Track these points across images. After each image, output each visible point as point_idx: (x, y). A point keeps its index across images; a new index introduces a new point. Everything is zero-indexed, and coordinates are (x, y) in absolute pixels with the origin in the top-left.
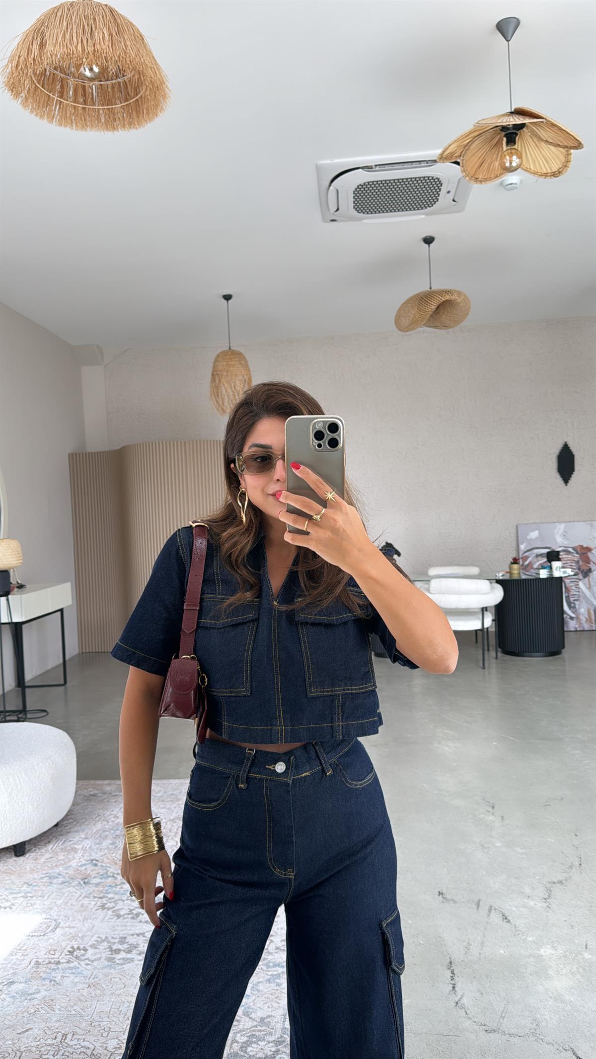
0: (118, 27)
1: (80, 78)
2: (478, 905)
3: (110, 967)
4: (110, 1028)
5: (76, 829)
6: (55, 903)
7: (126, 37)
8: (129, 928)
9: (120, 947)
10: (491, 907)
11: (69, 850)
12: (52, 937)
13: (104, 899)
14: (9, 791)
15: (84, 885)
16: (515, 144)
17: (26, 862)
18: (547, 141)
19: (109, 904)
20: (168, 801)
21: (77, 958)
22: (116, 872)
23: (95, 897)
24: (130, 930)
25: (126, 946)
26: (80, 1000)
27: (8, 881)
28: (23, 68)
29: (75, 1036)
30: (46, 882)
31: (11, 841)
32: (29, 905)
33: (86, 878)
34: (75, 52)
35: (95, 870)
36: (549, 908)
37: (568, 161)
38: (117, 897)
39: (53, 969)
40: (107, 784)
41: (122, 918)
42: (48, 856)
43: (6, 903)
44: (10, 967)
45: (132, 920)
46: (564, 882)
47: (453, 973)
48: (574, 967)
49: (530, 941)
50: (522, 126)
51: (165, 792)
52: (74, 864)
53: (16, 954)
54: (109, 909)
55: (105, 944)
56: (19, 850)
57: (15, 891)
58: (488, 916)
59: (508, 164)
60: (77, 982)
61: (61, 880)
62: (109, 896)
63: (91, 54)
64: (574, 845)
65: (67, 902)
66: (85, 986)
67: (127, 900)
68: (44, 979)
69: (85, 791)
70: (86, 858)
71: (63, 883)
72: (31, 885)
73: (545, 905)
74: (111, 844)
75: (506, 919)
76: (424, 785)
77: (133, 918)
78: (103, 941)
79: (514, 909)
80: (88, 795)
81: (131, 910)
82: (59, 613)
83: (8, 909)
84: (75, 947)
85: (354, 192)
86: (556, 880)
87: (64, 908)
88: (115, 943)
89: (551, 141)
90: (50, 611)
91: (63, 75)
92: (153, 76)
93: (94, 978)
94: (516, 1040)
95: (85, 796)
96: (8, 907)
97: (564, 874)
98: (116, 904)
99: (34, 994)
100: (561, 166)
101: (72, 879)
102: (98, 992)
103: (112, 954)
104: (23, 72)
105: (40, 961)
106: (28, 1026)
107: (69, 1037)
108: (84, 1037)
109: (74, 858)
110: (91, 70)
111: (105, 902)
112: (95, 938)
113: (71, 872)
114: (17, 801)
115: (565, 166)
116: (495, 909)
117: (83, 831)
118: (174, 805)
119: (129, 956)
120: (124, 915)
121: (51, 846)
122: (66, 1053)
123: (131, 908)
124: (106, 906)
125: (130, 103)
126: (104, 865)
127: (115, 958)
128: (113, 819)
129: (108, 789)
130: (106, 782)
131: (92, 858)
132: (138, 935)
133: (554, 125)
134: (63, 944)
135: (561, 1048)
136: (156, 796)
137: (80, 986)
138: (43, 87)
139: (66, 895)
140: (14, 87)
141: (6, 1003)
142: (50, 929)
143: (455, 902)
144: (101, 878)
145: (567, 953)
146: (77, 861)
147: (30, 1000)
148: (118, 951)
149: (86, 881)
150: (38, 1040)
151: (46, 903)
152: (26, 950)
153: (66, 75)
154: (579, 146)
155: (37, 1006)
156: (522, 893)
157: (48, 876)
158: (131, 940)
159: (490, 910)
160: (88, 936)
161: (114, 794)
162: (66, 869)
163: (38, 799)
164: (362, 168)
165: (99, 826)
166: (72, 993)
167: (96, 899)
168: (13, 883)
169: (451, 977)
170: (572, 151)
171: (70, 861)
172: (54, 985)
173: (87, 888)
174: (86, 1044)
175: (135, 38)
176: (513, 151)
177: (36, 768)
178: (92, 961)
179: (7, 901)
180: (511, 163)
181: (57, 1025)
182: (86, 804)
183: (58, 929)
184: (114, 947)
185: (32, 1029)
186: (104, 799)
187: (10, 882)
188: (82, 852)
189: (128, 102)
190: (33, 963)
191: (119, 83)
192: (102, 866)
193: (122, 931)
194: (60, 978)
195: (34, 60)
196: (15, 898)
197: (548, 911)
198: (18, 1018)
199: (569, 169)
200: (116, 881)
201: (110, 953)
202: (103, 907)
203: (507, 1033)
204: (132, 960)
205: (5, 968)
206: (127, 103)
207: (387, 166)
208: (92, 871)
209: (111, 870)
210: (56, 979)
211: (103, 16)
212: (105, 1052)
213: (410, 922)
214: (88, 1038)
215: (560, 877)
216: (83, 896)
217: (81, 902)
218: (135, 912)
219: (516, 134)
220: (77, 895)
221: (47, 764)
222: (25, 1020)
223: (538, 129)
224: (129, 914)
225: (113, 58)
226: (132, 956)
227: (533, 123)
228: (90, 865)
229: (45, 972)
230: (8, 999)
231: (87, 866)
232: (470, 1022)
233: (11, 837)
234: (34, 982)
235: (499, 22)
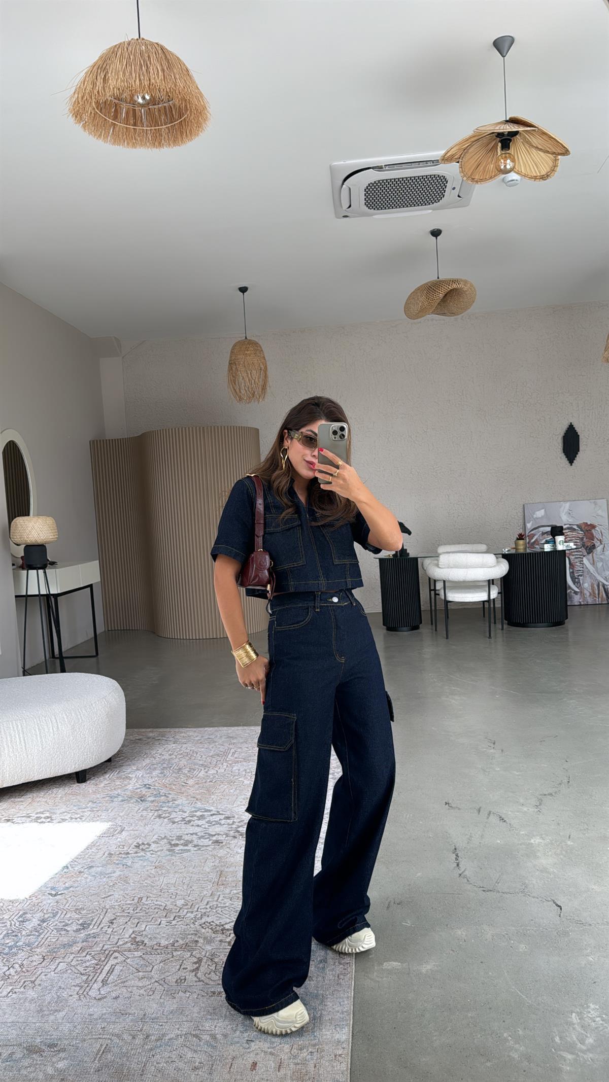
0: (168, 62)
1: (132, 102)
2: (479, 811)
3: (172, 855)
4: (177, 893)
5: (127, 763)
6: (118, 815)
7: (175, 71)
8: (183, 830)
9: (177, 842)
10: (490, 812)
11: (124, 778)
12: (120, 837)
13: (159, 811)
14: (72, 724)
15: (141, 802)
16: (509, 149)
17: (88, 787)
18: (537, 148)
19: (164, 815)
20: (206, 743)
21: (142, 850)
22: (167, 793)
23: (152, 810)
24: (185, 831)
25: (182, 842)
26: (150, 877)
27: (75, 800)
28: (88, 98)
29: (149, 899)
30: (108, 800)
31: (75, 767)
32: (96, 816)
33: (142, 797)
34: (134, 86)
35: (149, 791)
36: (540, 812)
37: (555, 166)
38: (170, 810)
39: (124, 858)
40: (150, 732)
41: (176, 824)
42: (106, 782)
43: (76, 815)
44: (88, 857)
45: (185, 825)
46: (554, 794)
47: (457, 855)
48: (558, 851)
49: (523, 834)
50: (516, 133)
51: (202, 737)
52: (130, 787)
53: (91, 849)
54: (165, 818)
55: (165, 840)
56: (80, 777)
57: (83, 807)
58: (488, 818)
59: (502, 167)
60: (145, 866)
61: (120, 799)
62: (164, 809)
63: (147, 86)
64: (564, 769)
65: (129, 814)
66: (152, 867)
67: (179, 811)
68: (118, 864)
69: (131, 736)
70: (139, 783)
71: (122, 801)
72: (95, 802)
73: (536, 810)
74: (160, 773)
75: (502, 819)
76: (433, 728)
77: (185, 823)
78: (163, 839)
79: (510, 813)
80: (134, 739)
81: (183, 818)
82: (89, 588)
83: (78, 819)
84: (140, 843)
85: (365, 189)
86: (547, 793)
87: (127, 818)
88: (173, 840)
89: (540, 147)
90: (82, 586)
91: (116, 101)
92: (197, 104)
93: (159, 863)
94: (508, 896)
95: (132, 740)
96: (78, 818)
97: (554, 789)
98: (171, 815)
99: (111, 873)
100: (549, 170)
101: (129, 798)
102: (164, 871)
103: (171, 847)
104: (88, 102)
105: (112, 852)
106: (109, 894)
107: (144, 899)
108: (157, 899)
109: (130, 784)
110: (144, 98)
111: (161, 813)
112: (156, 837)
113: (128, 793)
114: (79, 733)
115: (553, 170)
116: (494, 813)
117: (134, 765)
118: (211, 746)
119: (186, 848)
120: (177, 822)
121: (108, 775)
122: (144, 909)
123: (184, 817)
124: (162, 816)
125: (175, 125)
126: (156, 788)
127: (174, 850)
128: (159, 756)
129: (151, 735)
130: (149, 730)
131: (145, 783)
132: (192, 834)
133: (544, 133)
134: (130, 842)
135: (544, 900)
136: (194, 740)
137: (149, 868)
138: (100, 112)
139: (127, 809)
140: (78, 114)
141: (88, 880)
142: (117, 832)
143: (459, 809)
144: (155, 797)
145: (553, 842)
146: (133, 785)
147: (108, 877)
148: (177, 845)
149: (142, 799)
150: (119, 901)
151: (110, 814)
152: (99, 846)
153: (119, 100)
154: (566, 153)
155: (115, 881)
156: (517, 802)
157: (109, 796)
158: (187, 838)
159: (489, 814)
160: (150, 835)
161: (157, 739)
162: (124, 791)
163: (96, 732)
164: (373, 168)
165: (147, 761)
166: (142, 873)
167: (153, 811)
168: (79, 801)
169: (456, 858)
170: (559, 157)
171: (126, 786)
172: (126, 868)
173: (144, 804)
174: (158, 902)
175: (182, 71)
176: (507, 155)
177: (94, 705)
178: (156, 852)
179: (77, 814)
180: (505, 166)
181: (133, 892)
182: (133, 746)
183: (123, 832)
184: (173, 843)
185: (113, 895)
186: (148, 742)
187: (77, 800)
188: (136, 779)
189: (173, 124)
190: (106, 854)
191: (165, 107)
192: (155, 789)
193: (178, 832)
194: (130, 863)
195: (98, 92)
196: (83, 812)
197: (539, 814)
198: (101, 889)
199: (556, 173)
200: (168, 799)
201: (170, 846)
202: (159, 816)
203: (501, 891)
204: (189, 851)
205: (83, 858)
206: (171, 124)
207: (395, 166)
208: (146, 792)
209: (163, 791)
210: (128, 864)
211: (156, 53)
212: (175, 907)
213: (421, 823)
214: (159, 899)
215: (550, 791)
216: (141, 809)
217: (141, 814)
218: (187, 819)
219: (510, 140)
220: (136, 809)
221: (103, 703)
222: (107, 890)
223: (529, 136)
224: (182, 821)
225: (165, 90)
226: (189, 848)
227: (526, 131)
228: (144, 788)
229: (118, 860)
230: (90, 877)
231: (142, 789)
232: (471, 885)
233: (75, 765)
234: (109, 866)
235: (497, 39)
